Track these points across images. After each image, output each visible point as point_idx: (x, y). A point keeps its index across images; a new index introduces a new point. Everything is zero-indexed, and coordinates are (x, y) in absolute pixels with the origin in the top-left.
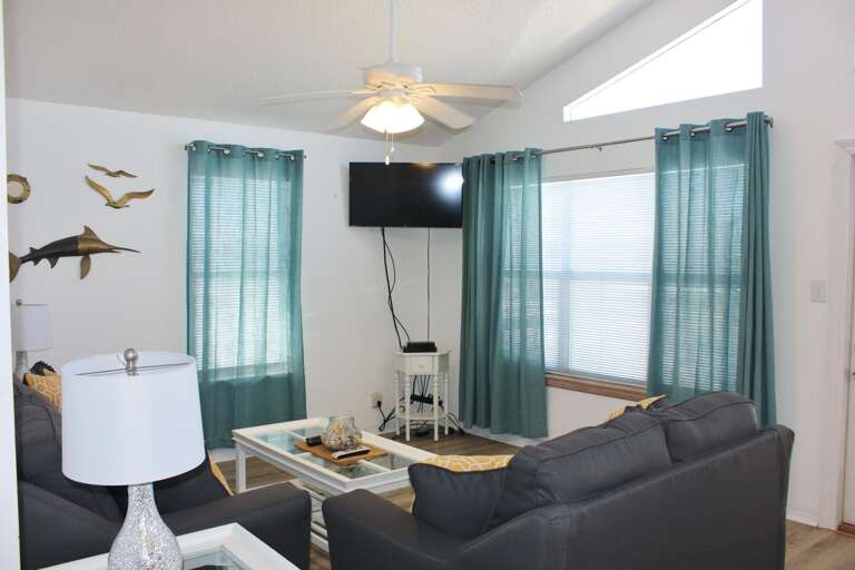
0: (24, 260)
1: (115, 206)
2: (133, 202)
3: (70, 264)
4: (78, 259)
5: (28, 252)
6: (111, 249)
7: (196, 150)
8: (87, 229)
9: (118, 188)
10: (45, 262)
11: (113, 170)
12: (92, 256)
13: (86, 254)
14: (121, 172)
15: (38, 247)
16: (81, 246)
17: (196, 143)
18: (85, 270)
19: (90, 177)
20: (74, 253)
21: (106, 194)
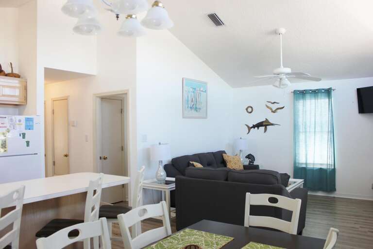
0: (252, 128)
1: (274, 112)
2: (278, 111)
3: (262, 129)
4: (264, 127)
5: (252, 126)
6: (272, 125)
7: (295, 92)
8: (266, 119)
9: (274, 107)
10: (256, 128)
11: (273, 102)
12: (267, 127)
13: (266, 126)
14: (274, 103)
15: (255, 124)
16: (264, 124)
17: (295, 91)
18: (265, 130)
19: (267, 105)
20: (262, 126)
21: (271, 109)
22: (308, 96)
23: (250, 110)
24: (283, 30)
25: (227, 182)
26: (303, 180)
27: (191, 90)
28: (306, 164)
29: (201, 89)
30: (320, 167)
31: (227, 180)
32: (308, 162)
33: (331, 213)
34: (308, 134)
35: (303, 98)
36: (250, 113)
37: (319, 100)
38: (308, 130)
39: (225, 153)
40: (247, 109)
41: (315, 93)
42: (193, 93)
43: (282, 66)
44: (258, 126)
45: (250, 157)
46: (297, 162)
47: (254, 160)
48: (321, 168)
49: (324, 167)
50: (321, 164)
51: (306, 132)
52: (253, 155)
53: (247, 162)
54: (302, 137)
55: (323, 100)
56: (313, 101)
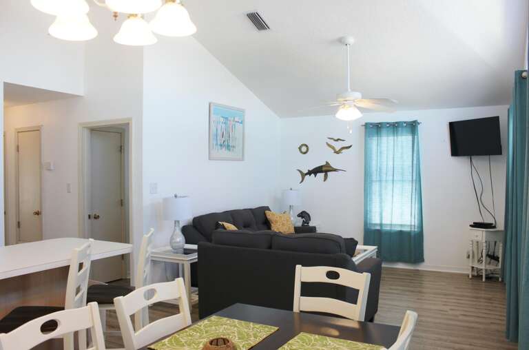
0: (306, 174)
1: (337, 152)
2: (344, 151)
3: (320, 176)
4: (324, 174)
5: (307, 171)
6: (335, 170)
7: (367, 126)
8: (327, 162)
9: (338, 146)
10: (313, 175)
11: (336, 138)
12: (329, 173)
13: (326, 172)
14: (338, 140)
16: (324, 169)
17: (366, 123)
18: (326, 178)
19: (329, 143)
20: (321, 172)
21: (333, 148)
22: (384, 131)
23: (304, 149)
24: (351, 40)
25: (269, 250)
26: (376, 247)
27: (222, 120)
28: (381, 225)
29: (236, 119)
30: (399, 229)
31: (270, 247)
32: (383, 222)
33: (412, 292)
34: (383, 184)
35: (378, 134)
36: (305, 153)
37: (399, 138)
38: (384, 179)
39: (270, 210)
40: (300, 148)
41: (395, 127)
42: (223, 126)
43: (349, 90)
44: (316, 171)
45: (304, 215)
46: (368, 222)
47: (310, 220)
48: (401, 231)
49: (407, 229)
50: (401, 225)
51: (380, 181)
52: (308, 212)
53: (299, 222)
54: (375, 187)
55: (404, 137)
56: (391, 138)
